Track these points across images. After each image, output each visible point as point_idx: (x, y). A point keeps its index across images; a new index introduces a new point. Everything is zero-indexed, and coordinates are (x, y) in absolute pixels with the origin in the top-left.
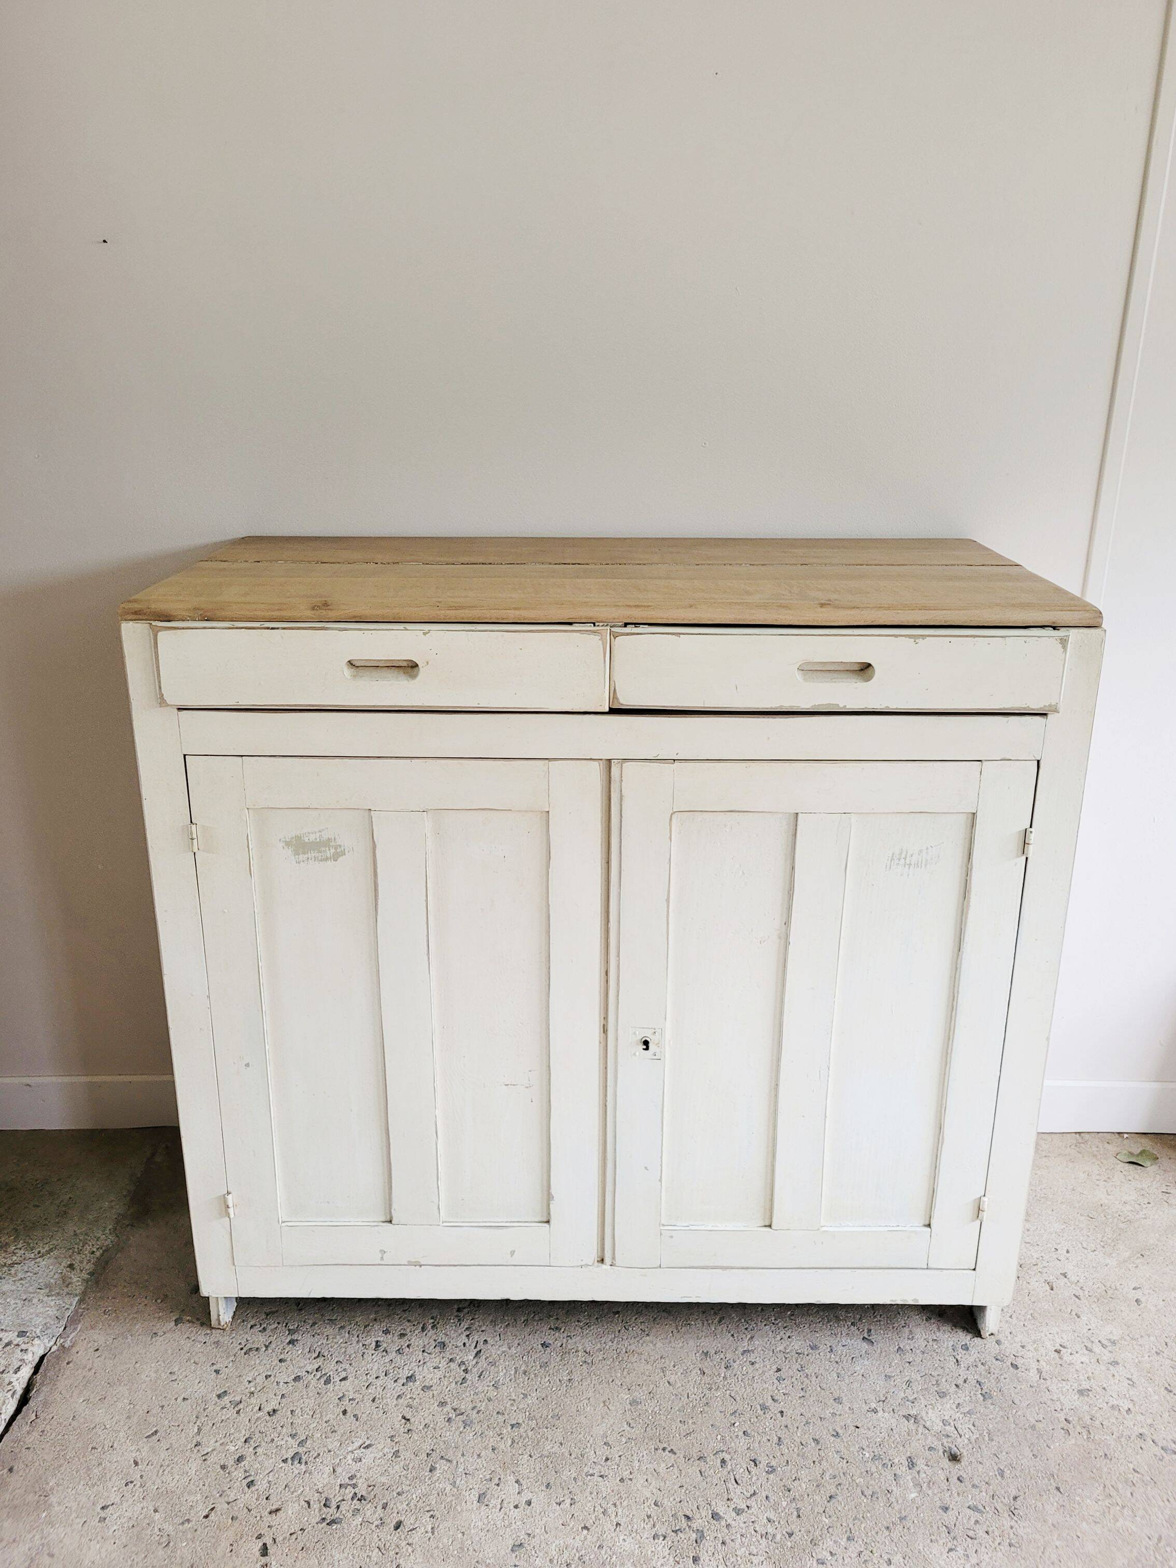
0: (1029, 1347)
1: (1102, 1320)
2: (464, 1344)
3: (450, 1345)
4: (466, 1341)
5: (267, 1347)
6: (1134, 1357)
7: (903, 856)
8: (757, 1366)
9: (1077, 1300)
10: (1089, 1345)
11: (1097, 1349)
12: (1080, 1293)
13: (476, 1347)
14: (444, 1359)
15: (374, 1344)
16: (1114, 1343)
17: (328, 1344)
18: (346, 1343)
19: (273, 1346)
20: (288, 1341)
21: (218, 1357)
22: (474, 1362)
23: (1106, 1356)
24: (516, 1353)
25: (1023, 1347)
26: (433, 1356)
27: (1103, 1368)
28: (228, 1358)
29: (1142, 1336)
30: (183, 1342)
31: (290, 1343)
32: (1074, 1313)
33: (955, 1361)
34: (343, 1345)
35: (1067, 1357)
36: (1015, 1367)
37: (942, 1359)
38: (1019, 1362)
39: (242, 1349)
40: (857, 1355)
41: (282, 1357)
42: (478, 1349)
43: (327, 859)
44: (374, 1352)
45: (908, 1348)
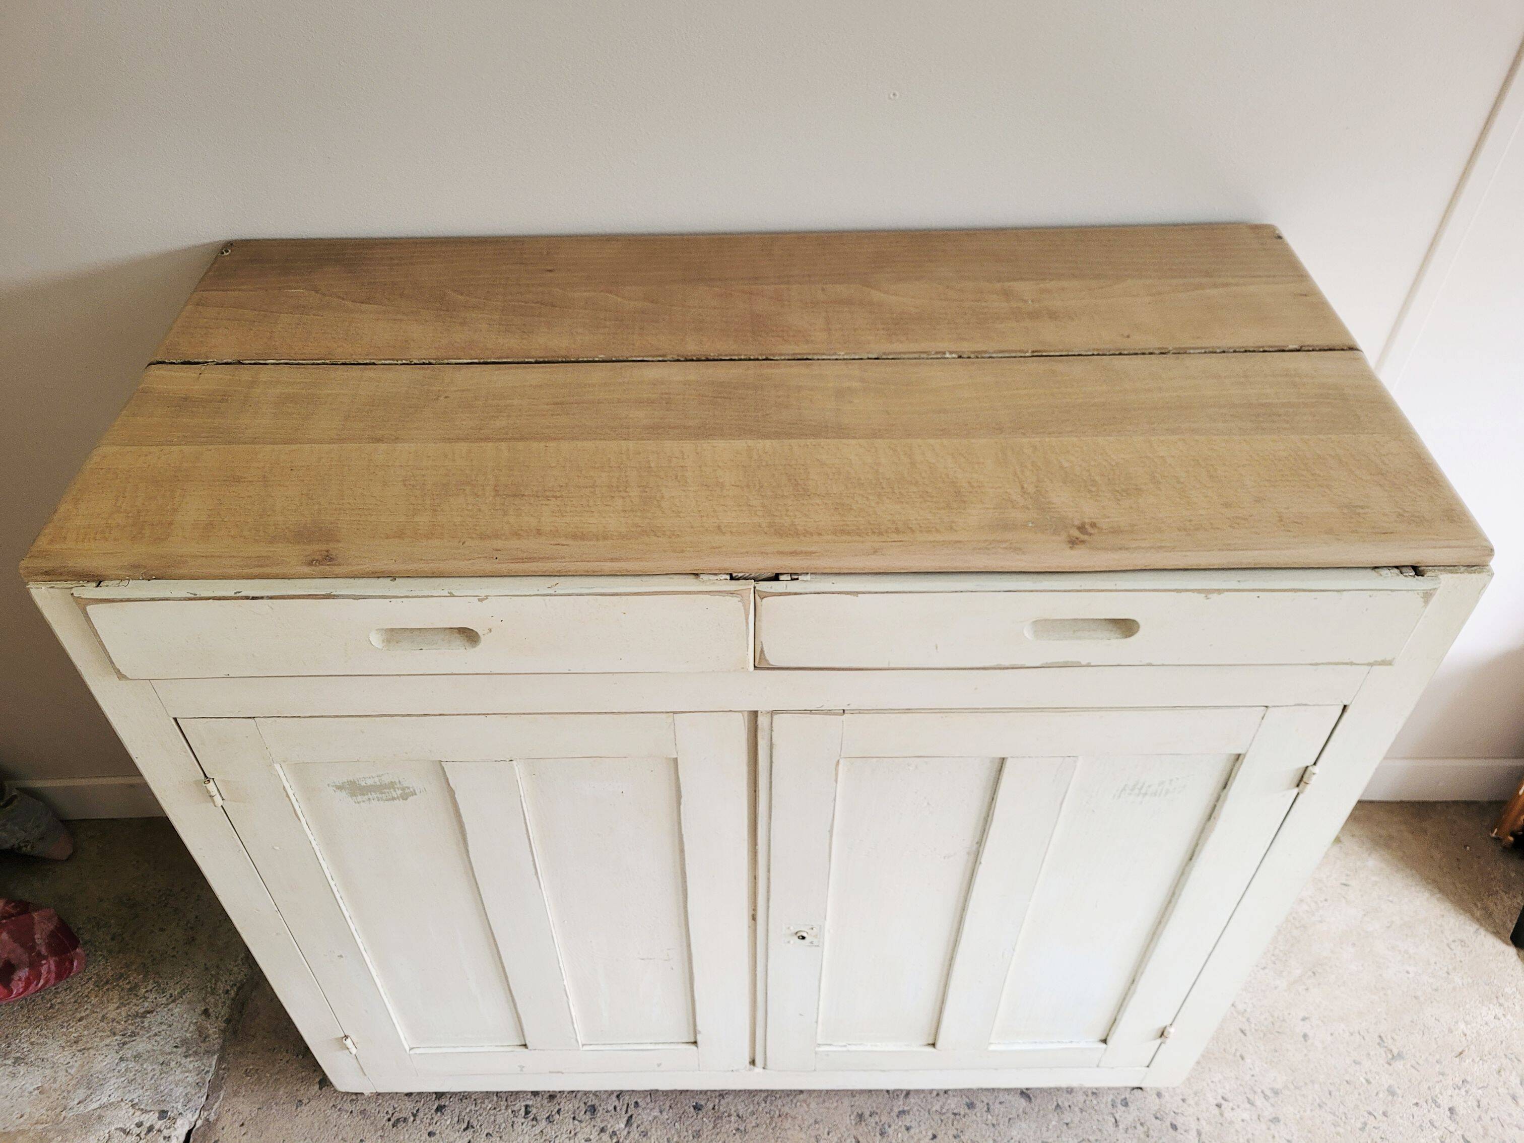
0: (1191, 1101)
1: (1266, 1063)
2: (615, 1108)
3: (601, 1109)
4: (617, 1103)
5: (414, 1115)
6: (1296, 1112)
7: (1139, 786)
8: (912, 1131)
9: (1242, 1035)
10: (1251, 1097)
11: (1259, 1101)
12: (1246, 1027)
13: (627, 1112)
14: (596, 1128)
15: (523, 1109)
16: (1276, 1093)
17: (477, 1111)
18: (495, 1108)
19: (421, 1115)
20: (435, 1107)
21: (366, 1130)
22: (625, 1132)
23: (1268, 1112)
24: (668, 1119)
25: (1184, 1100)
26: (583, 1125)
27: (1264, 1127)
28: (376, 1131)
29: (1306, 1084)
30: (329, 1112)
31: (437, 1110)
32: (1238, 1054)
33: (1113, 1120)
34: (492, 1112)
35: (1228, 1114)
36: (1174, 1127)
37: (1100, 1119)
38: (1179, 1121)
39: (389, 1120)
40: (1014, 1115)
41: (431, 1129)
42: (629, 1114)
43: (393, 799)
44: (523, 1120)
45: (1066, 1104)
